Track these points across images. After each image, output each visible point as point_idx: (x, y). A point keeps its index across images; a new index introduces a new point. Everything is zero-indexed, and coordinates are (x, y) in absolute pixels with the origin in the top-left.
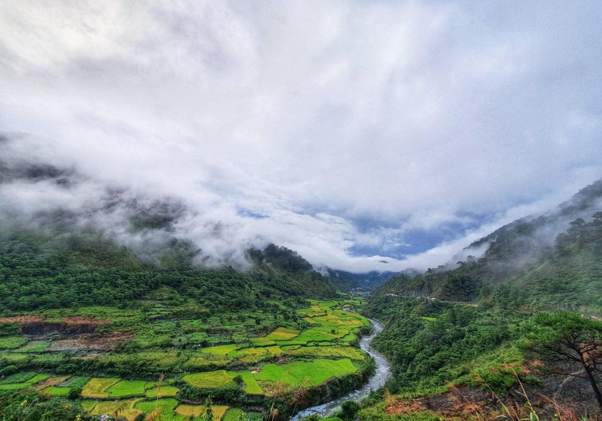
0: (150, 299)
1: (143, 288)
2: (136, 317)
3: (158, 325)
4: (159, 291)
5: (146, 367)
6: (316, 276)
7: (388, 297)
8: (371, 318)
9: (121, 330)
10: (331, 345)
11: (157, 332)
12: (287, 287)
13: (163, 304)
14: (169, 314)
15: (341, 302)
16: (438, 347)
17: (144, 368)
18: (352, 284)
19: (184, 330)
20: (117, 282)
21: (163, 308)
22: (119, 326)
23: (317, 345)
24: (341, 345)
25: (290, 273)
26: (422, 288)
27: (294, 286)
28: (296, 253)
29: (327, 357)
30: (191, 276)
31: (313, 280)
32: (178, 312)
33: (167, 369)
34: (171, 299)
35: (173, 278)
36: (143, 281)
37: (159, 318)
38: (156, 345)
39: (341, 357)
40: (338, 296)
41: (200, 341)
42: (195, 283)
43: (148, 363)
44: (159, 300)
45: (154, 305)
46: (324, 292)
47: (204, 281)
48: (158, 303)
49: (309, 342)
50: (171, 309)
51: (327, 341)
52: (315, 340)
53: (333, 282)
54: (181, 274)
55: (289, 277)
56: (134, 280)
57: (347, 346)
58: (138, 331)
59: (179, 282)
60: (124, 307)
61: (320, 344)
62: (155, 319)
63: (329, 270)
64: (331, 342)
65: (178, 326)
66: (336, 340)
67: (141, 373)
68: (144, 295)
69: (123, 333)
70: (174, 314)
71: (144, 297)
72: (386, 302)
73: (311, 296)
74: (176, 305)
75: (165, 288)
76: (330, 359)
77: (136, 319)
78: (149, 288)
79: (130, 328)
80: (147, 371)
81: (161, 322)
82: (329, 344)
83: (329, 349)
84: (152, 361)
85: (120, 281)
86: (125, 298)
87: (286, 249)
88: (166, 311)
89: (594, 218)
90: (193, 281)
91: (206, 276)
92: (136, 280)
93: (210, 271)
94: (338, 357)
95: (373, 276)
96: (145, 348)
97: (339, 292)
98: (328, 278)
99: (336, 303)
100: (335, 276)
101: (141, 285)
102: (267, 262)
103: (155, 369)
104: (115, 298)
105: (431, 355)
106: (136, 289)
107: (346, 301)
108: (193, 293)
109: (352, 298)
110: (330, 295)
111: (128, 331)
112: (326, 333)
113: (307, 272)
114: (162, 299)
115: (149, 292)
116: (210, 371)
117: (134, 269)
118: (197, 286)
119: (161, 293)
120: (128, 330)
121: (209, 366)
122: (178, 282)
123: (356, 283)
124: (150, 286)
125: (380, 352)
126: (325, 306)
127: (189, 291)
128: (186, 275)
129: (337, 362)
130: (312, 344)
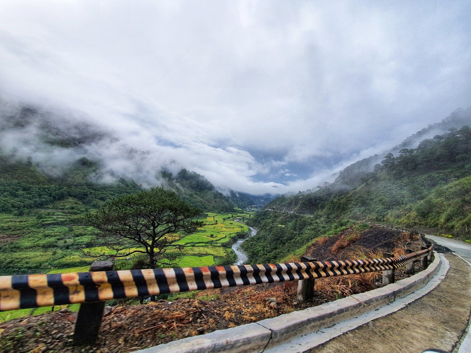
0: (52, 208)
1: (46, 198)
2: (29, 222)
3: (51, 230)
4: (63, 202)
5: (13, 264)
6: (218, 195)
7: (266, 211)
8: (252, 227)
9: (7, 233)
10: (206, 246)
11: (45, 235)
12: (192, 203)
13: (64, 212)
14: (66, 221)
15: (234, 215)
16: (276, 246)
17: (11, 265)
18: (249, 203)
19: (75, 234)
20: (17, 193)
21: (63, 215)
22: (7, 230)
23: (193, 246)
24: (214, 246)
25: (197, 193)
26: (290, 205)
27: (199, 202)
28: (203, 177)
29: (194, 255)
30: (98, 191)
31: (215, 198)
32: (75, 219)
33: (34, 265)
34: (73, 208)
35: (80, 192)
36: (46, 193)
37: (53, 224)
38: (38, 246)
39: (207, 254)
40: (235, 211)
41: (85, 243)
42: (102, 196)
43: (16, 261)
44: (61, 209)
45: (54, 213)
46: (223, 208)
47: (110, 195)
48: (59, 212)
49: (187, 243)
50: (69, 217)
51: (203, 243)
52: (193, 242)
53: (234, 201)
54: (89, 188)
55: (195, 196)
56: (37, 191)
57: (219, 246)
58: (26, 235)
59: (86, 195)
60: (21, 214)
61: (197, 245)
62: (49, 224)
63: (232, 192)
64: (207, 243)
65: (71, 230)
66: (211, 242)
67: (8, 270)
68: (46, 205)
69: (9, 236)
70: (72, 221)
71: (46, 206)
72: (264, 215)
73: (212, 210)
74: (76, 214)
75: (71, 199)
76: (196, 256)
77: (28, 225)
78: (52, 199)
79: (18, 232)
80: (13, 267)
81: (56, 227)
82: (204, 244)
83: (201, 249)
84: (22, 259)
85: (20, 192)
86: (24, 207)
87: (195, 173)
88: (64, 218)
89: (400, 153)
90: (100, 194)
91: (113, 191)
92: (39, 192)
93: (118, 188)
94: (204, 254)
95: (267, 197)
96: (25, 248)
97: (236, 208)
98: (229, 197)
99: (230, 215)
100: (236, 197)
101: (44, 196)
102: (177, 182)
103: (22, 266)
104: (13, 206)
105: (269, 252)
106: (37, 200)
107: (239, 214)
108: (97, 204)
109: (245, 213)
110: (227, 210)
111: (15, 235)
112: (206, 237)
113: (210, 192)
114: (64, 209)
115: (52, 202)
116: (79, 266)
117: (39, 182)
118: (102, 199)
119: (64, 204)
120: (15, 233)
121: (79, 262)
122: (84, 195)
123: (252, 202)
124: (54, 198)
125: (245, 251)
126: (219, 218)
127: (94, 202)
128: (94, 189)
129: (201, 258)
130: (189, 245)
